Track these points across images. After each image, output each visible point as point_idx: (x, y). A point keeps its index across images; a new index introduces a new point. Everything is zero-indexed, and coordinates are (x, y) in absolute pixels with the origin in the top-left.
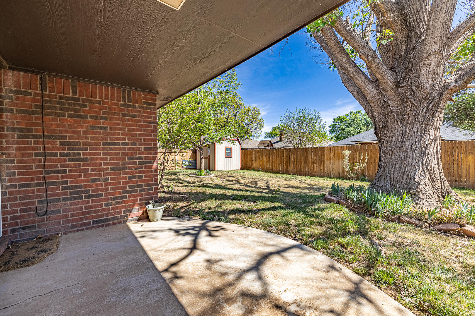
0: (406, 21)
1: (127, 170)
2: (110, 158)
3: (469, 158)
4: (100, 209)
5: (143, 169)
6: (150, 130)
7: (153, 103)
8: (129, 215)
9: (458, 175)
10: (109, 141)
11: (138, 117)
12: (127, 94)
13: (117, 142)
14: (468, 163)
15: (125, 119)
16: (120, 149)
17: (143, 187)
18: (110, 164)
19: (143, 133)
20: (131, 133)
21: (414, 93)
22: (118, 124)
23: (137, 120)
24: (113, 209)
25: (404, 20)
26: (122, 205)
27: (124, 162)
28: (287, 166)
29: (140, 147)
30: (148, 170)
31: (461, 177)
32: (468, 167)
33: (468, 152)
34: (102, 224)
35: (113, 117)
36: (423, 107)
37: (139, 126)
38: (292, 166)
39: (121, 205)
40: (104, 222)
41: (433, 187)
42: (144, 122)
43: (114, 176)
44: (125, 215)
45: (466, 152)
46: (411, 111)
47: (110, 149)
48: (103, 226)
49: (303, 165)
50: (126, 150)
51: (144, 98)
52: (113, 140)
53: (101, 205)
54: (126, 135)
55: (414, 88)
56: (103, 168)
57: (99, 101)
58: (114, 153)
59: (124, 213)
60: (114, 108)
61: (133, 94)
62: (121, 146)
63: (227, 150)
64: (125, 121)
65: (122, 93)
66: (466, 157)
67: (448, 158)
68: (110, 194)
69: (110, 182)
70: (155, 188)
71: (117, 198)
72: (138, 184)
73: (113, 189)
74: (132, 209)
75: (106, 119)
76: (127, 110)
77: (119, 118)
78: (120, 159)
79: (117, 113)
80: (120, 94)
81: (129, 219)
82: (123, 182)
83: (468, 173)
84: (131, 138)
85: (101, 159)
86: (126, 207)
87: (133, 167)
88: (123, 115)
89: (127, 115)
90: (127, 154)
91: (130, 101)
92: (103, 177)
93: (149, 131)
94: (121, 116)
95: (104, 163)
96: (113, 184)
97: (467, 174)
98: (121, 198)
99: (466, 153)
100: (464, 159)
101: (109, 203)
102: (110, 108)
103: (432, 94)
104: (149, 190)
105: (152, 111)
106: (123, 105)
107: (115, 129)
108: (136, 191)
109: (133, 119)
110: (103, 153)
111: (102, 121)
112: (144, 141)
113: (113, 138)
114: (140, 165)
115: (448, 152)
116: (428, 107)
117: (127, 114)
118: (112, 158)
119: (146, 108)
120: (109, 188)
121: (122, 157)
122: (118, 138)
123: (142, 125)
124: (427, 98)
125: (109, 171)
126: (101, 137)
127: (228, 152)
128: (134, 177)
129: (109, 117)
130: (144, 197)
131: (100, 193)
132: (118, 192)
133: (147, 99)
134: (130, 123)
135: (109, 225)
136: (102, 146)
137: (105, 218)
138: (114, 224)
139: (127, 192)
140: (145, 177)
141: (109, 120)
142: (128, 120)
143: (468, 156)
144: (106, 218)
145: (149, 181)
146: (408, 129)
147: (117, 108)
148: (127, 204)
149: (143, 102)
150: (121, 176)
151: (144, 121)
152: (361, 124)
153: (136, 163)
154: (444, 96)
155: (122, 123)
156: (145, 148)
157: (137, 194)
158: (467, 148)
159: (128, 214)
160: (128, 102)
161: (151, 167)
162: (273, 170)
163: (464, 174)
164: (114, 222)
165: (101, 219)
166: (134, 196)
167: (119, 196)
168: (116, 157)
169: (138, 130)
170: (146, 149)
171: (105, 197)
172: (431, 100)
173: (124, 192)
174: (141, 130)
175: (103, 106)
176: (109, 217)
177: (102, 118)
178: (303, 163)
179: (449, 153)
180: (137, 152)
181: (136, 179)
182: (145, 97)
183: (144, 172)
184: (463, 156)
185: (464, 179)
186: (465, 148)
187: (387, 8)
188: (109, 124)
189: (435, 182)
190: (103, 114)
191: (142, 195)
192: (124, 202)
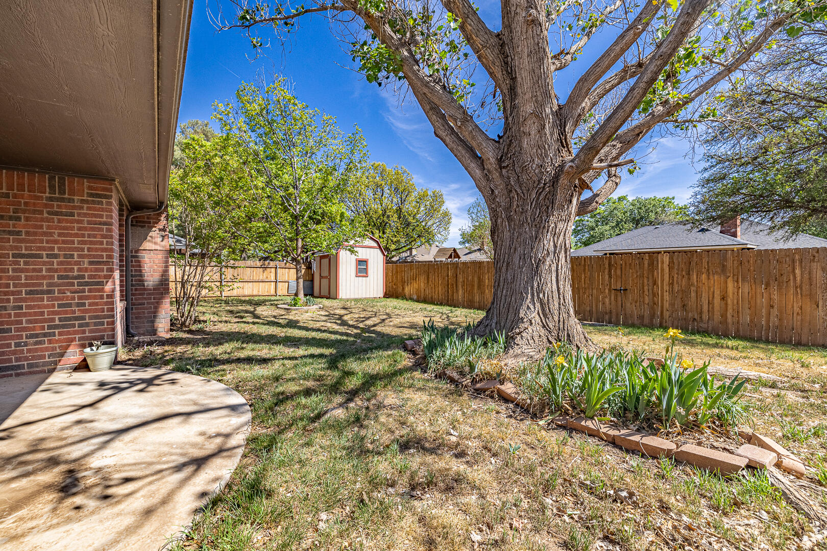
0: (506, 63)
1: (56, 295)
2: (26, 276)
3: (712, 281)
4: (7, 351)
5: (87, 294)
6: (100, 234)
7: (105, 195)
8: (60, 361)
9: (697, 309)
10: (23, 252)
11: (78, 216)
12: (58, 182)
13: (38, 252)
14: (712, 290)
15: (53, 218)
16: (44, 263)
17: (85, 319)
18: (26, 285)
19: (86, 239)
20: (64, 240)
21: (519, 177)
22: (41, 227)
23: (75, 220)
24: (29, 351)
25: (505, 63)
26: (46, 345)
27: (50, 283)
28: (453, 293)
29: (80, 261)
30: (96, 295)
31: (701, 313)
32: (711, 296)
33: (710, 271)
34: (9, 372)
35: (32, 217)
36: (532, 200)
37: (79, 229)
38: (460, 292)
39: (44, 346)
40: (12, 369)
41: (544, 326)
42: (89, 223)
43: (32, 303)
44: (51, 361)
45: (708, 270)
46: (518, 206)
47: (26, 263)
48: (11, 375)
49: (475, 291)
50: (55, 264)
51: (90, 188)
52: (31, 250)
53: (9, 345)
54: (56, 242)
55: (518, 170)
56: (12, 292)
57: (6, 193)
58: (33, 268)
59: (49, 358)
60: (34, 203)
61: (68, 182)
62: (45, 259)
63: (360, 265)
64: (54, 222)
65: (49, 181)
66: (709, 279)
67: (682, 281)
68: (25, 329)
69: (24, 311)
70: (107, 322)
71: (37, 336)
72: (76, 315)
73: (28, 322)
74: (65, 352)
75: (19, 219)
76: (57, 205)
77: (42, 218)
78: (44, 277)
79: (38, 211)
80: (45, 182)
81: (58, 367)
82: (47, 311)
83: (711, 306)
84: (64, 247)
85: (10, 278)
86: (54, 349)
87: (68, 290)
88: (48, 213)
89: (56, 214)
90: (56, 271)
91: (62, 192)
92: (11, 304)
93: (98, 236)
94: (46, 215)
95: (13, 283)
96: (30, 314)
97: (710, 309)
98: (45, 335)
99: (709, 273)
100: (706, 283)
101: (22, 342)
102: (26, 204)
103: (542, 179)
104: (96, 324)
105: (104, 206)
106: (51, 199)
107: (35, 234)
108: (74, 326)
109: (67, 219)
110: (13, 269)
111: (11, 222)
112: (88, 251)
113: (31, 247)
114: (81, 288)
115: (682, 270)
116: (538, 199)
117: (57, 211)
118: (29, 276)
119: (93, 202)
120: (22, 320)
121: (48, 275)
122: (39, 247)
123: (86, 227)
124: (535, 185)
125: (24, 296)
126: (10, 245)
127: (362, 267)
128: (70, 305)
129: (24, 216)
130: (87, 334)
131: (6, 327)
132: (40, 326)
133: (96, 189)
134: (63, 225)
135: (23, 374)
136: (11, 259)
137: (14, 364)
138: (31, 373)
139: (56, 327)
140: (89, 305)
141: (25, 221)
142: (59, 221)
143: (711, 277)
144: (17, 364)
145: (96, 310)
146: (516, 234)
147: (38, 203)
148: (57, 345)
149: (87, 193)
150: (45, 302)
151: (88, 221)
152: (624, 220)
153: (73, 284)
154: (560, 182)
155: (49, 226)
156: (90, 261)
157: (74, 331)
158: (710, 264)
159: (58, 359)
160: (60, 193)
161: (102, 290)
162: (433, 299)
163: (705, 308)
164: (32, 370)
165: (7, 365)
166: (68, 333)
167: (40, 333)
168: (37, 275)
169: (76, 235)
170: (91, 263)
171: (16, 333)
172: (540, 188)
173: (49, 327)
174: (83, 235)
175: (14, 201)
176: (23, 363)
177: (11, 218)
178: (476, 287)
179: (684, 273)
180: (76, 268)
181: (73, 309)
182: (92, 186)
183: (87, 298)
184: (704, 276)
185: (705, 317)
186: (706, 264)
187: (483, 43)
188: (24, 226)
189: (548, 318)
190: (14, 213)
191: (84, 332)
192: (50, 342)
